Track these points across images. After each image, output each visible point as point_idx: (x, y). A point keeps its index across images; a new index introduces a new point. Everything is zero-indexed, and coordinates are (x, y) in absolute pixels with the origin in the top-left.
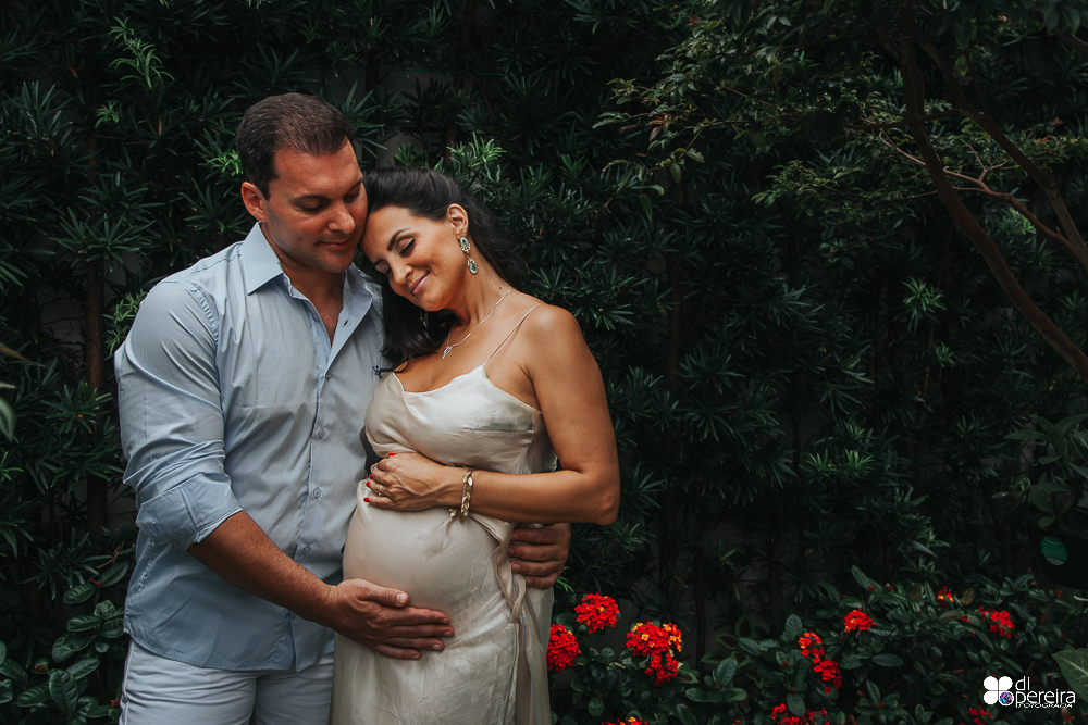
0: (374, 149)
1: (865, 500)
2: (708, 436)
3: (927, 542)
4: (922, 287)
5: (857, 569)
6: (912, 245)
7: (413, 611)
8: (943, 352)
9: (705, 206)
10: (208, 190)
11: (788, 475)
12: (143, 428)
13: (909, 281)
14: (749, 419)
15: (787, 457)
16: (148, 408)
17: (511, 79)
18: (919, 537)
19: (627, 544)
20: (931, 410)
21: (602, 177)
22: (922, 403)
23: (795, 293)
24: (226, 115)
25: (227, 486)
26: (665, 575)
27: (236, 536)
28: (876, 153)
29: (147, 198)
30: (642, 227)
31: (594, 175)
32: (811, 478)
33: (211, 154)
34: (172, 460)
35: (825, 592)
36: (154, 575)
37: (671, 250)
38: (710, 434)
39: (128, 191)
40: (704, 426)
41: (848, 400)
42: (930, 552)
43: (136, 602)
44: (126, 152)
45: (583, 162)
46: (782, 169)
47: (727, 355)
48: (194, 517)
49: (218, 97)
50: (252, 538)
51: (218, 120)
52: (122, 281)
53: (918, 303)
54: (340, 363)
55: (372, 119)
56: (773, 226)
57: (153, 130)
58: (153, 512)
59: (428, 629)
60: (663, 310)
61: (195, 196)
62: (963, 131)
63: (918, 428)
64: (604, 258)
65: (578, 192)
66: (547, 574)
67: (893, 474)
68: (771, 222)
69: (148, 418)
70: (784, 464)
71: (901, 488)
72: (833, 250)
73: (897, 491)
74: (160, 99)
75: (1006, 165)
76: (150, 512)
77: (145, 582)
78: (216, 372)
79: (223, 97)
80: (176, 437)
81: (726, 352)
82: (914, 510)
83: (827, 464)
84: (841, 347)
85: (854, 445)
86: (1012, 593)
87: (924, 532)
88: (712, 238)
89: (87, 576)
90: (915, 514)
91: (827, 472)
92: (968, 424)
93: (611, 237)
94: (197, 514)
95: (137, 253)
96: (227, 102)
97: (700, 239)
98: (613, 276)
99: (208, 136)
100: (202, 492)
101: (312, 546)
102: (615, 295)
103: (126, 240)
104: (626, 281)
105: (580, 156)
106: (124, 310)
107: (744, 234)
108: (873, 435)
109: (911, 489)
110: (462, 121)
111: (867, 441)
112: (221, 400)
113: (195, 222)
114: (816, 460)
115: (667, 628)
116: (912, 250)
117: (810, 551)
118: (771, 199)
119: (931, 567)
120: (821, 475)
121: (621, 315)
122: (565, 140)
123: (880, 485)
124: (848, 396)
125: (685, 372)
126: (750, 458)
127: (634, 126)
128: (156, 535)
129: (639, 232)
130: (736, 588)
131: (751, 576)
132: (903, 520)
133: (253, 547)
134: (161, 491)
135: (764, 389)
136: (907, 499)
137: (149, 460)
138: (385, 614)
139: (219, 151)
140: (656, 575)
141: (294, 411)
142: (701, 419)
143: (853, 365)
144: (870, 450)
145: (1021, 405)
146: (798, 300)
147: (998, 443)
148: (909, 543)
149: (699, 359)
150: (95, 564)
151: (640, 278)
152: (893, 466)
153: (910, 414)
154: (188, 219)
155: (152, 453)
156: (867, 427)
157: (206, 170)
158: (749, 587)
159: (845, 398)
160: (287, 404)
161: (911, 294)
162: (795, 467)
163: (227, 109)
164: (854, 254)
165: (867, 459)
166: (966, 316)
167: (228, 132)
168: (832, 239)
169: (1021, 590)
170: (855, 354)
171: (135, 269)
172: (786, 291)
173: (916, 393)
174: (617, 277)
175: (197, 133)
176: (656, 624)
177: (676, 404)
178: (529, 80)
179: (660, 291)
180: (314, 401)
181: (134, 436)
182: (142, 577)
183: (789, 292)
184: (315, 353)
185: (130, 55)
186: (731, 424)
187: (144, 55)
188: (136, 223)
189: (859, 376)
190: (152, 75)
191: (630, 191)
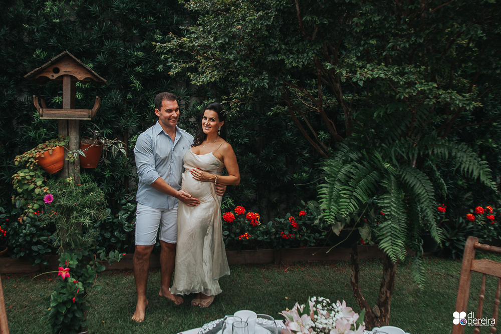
0: (188, 102)
2: (268, 169)
4: (323, 133)
5: (302, 201)
7: (192, 198)
11: (288, 179)
14: (278, 165)
19: (248, 195)
25: (157, 172)
29: (137, 114)
34: (146, 167)
36: (142, 189)
37: (259, 124)
39: (133, 113)
40: (267, 167)
43: (139, 195)
44: (133, 104)
46: (274, 107)
47: (272, 150)
48: (152, 178)
49: (152, 91)
52: (132, 133)
53: (321, 136)
54: (176, 147)
55: (187, 95)
57: (139, 99)
58: (144, 177)
59: (195, 202)
60: (257, 139)
61: (147, 113)
64: (242, 126)
66: (222, 193)
69: (141, 160)
70: (288, 177)
74: (140, 93)
78: (153, 151)
79: (154, 91)
80: (147, 163)
84: (302, 148)
85: (305, 172)
89: (125, 198)
91: (298, 178)
93: (244, 121)
95: (135, 126)
99: (150, 100)
100: (152, 173)
102: (245, 135)
103: (133, 124)
104: (247, 132)
106: (133, 139)
112: (154, 156)
114: (295, 176)
115: (256, 214)
118: (271, 114)
120: (296, 179)
121: (246, 140)
124: (304, 160)
126: (279, 175)
128: (143, 182)
129: (250, 120)
133: (163, 183)
134: (145, 173)
135: (282, 158)
137: (142, 168)
138: (187, 198)
141: (167, 157)
142: (266, 165)
143: (305, 152)
146: (290, 136)
149: (266, 150)
150: (127, 196)
151: (251, 131)
154: (146, 119)
155: (143, 166)
157: (150, 107)
159: (302, 160)
160: (166, 155)
161: (320, 134)
162: (291, 178)
163: (154, 94)
165: (308, 175)
170: (306, 149)
171: (134, 130)
174: (245, 131)
175: (148, 99)
176: (253, 213)
177: (260, 161)
179: (256, 134)
185: (134, 83)
186: (274, 167)
187: (137, 83)
188: (135, 120)
189: (307, 155)
190: (139, 87)
191: (248, 110)
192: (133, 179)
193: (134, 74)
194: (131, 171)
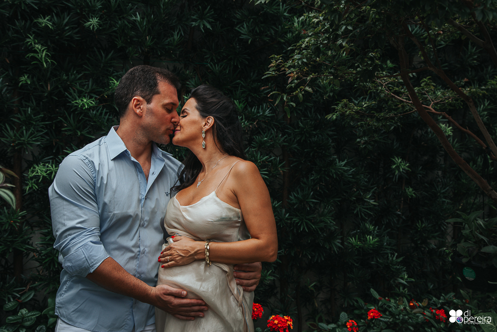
1: (375, 259)
2: (303, 229)
3: (404, 279)
4: (400, 161)
5: (373, 290)
6: (395, 141)
8: (410, 191)
9: (300, 123)
10: (72, 116)
11: (339, 248)
12: (63, 222)
13: (394, 158)
14: (321, 221)
15: (338, 239)
16: (65, 212)
17: (211, 65)
18: (400, 276)
19: (266, 280)
20: (404, 218)
21: (253, 110)
22: (400, 214)
23: (342, 163)
24: (80, 81)
25: (102, 246)
26: (283, 295)
27: (108, 268)
28: (382, 95)
29: (43, 119)
30: (272, 134)
31: (249, 109)
32: (350, 249)
33: (73, 99)
34: (77, 236)
35: (357, 302)
36: (70, 288)
37: (285, 144)
38: (304, 228)
39: (34, 116)
40: (301, 225)
41: (367, 212)
42: (406, 283)
43: (61, 301)
44: (33, 98)
45: (244, 104)
46: (339, 104)
47: (311, 192)
48: (89, 261)
49: (76, 73)
50: (115, 269)
51: (76, 84)
52: (31, 159)
54: (151, 192)
56: (331, 133)
57: (46, 88)
58: (70, 261)
59: (196, 308)
60: (281, 172)
61: (66, 119)
62: (422, 85)
63: (399, 226)
64: (254, 148)
65: (242, 117)
66: (251, 285)
67: (387, 247)
68: (330, 131)
69: (65, 217)
70: (338, 242)
71: (391, 254)
72: (362, 142)
73: (390, 255)
74: (49, 74)
75: (441, 101)
76: (68, 261)
77: (66, 292)
78: (95, 196)
79: (78, 73)
80: (79, 225)
81: (310, 191)
82: (398, 264)
83: (357, 242)
84: (363, 188)
85: (370, 233)
86: (445, 301)
87: (403, 274)
88: (303, 138)
89: (14, 297)
90: (398, 266)
91: (358, 246)
92: (422, 224)
93: (257, 138)
94: (90, 260)
95: (38, 145)
96: (80, 75)
97: (298, 139)
98: (259, 156)
99: (72, 91)
100: (91, 250)
101: (142, 275)
102: (260, 164)
103: (34, 139)
104: (264, 158)
105: (243, 101)
106: (33, 172)
107: (318, 136)
108: (378, 229)
109: (396, 254)
110: (188, 84)
111: (375, 232)
112: (99, 209)
113: (66, 131)
114: (353, 240)
115: (286, 318)
116: (395, 144)
117: (350, 283)
118: (334, 117)
119: (405, 291)
120: (355, 247)
122: (236, 94)
123: (382, 252)
124: (367, 211)
125: (291, 200)
126: (322, 240)
127: (268, 87)
128: (71, 271)
129: (270, 136)
130: (315, 301)
131: (322, 296)
132: (393, 268)
133: (116, 273)
134: (73, 251)
135: (328, 207)
136: (394, 258)
137: (66, 237)
138: (176, 302)
139: (77, 98)
140: (278, 296)
141: (132, 214)
142: (299, 222)
143: (369, 196)
144: (377, 236)
145: (446, 215)
146: (343, 166)
147: (436, 233)
148: (396, 279)
149: (298, 194)
150: (18, 292)
151: (271, 157)
152: (387, 243)
153: (395, 219)
154: (63, 129)
155: (68, 233)
156: (375, 225)
157: (71, 107)
158: (321, 301)
159: (365, 211)
160: (128, 211)
161: (395, 164)
162: (342, 243)
163: (80, 79)
164: (373, 143)
165: (376, 240)
166: (420, 174)
167: (81, 89)
168: (362, 137)
169: (449, 300)
170: (369, 191)
171: (36, 154)
172: (338, 162)
173: (397, 210)
174: (260, 156)
175: (66, 89)
177: (288, 215)
178: (219, 66)
179: (280, 163)
180: (141, 209)
181: (59, 226)
182: (64, 289)
183: (339, 162)
184: (140, 187)
185: (35, 52)
186: (313, 224)
187: (42, 52)
188: (38, 131)
189: (372, 202)
190: (47, 62)
191: (266, 116)
192: (32, 254)
193: (34, 32)
194: (30, 238)
